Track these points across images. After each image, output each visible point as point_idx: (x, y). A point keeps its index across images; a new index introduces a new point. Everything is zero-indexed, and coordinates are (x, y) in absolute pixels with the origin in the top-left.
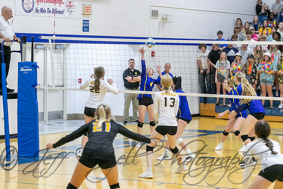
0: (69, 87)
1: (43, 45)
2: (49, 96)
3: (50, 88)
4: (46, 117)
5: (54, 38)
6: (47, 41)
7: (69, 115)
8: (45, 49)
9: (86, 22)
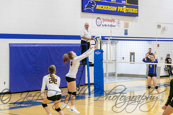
0: (118, 61)
1: (106, 41)
2: (109, 65)
3: (109, 62)
4: (107, 75)
5: (111, 38)
6: (108, 39)
7: (118, 74)
8: (107, 43)
9: (126, 31)
